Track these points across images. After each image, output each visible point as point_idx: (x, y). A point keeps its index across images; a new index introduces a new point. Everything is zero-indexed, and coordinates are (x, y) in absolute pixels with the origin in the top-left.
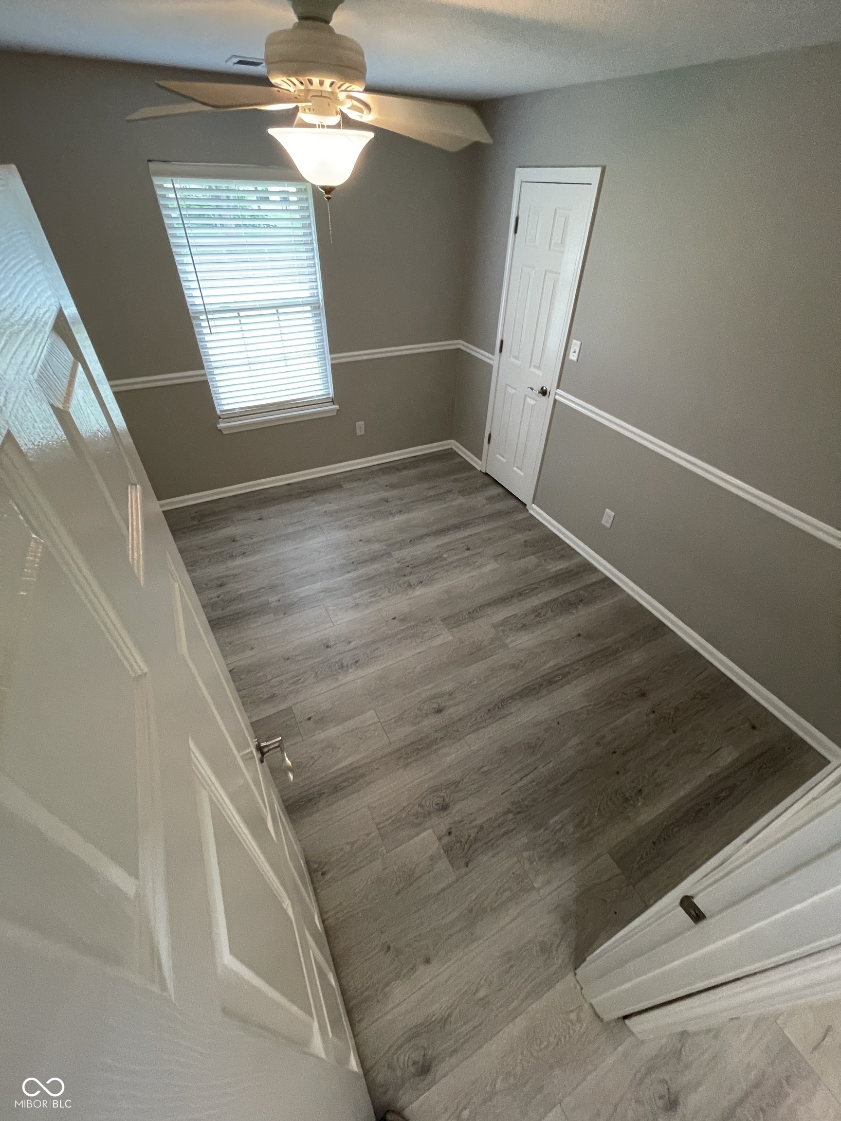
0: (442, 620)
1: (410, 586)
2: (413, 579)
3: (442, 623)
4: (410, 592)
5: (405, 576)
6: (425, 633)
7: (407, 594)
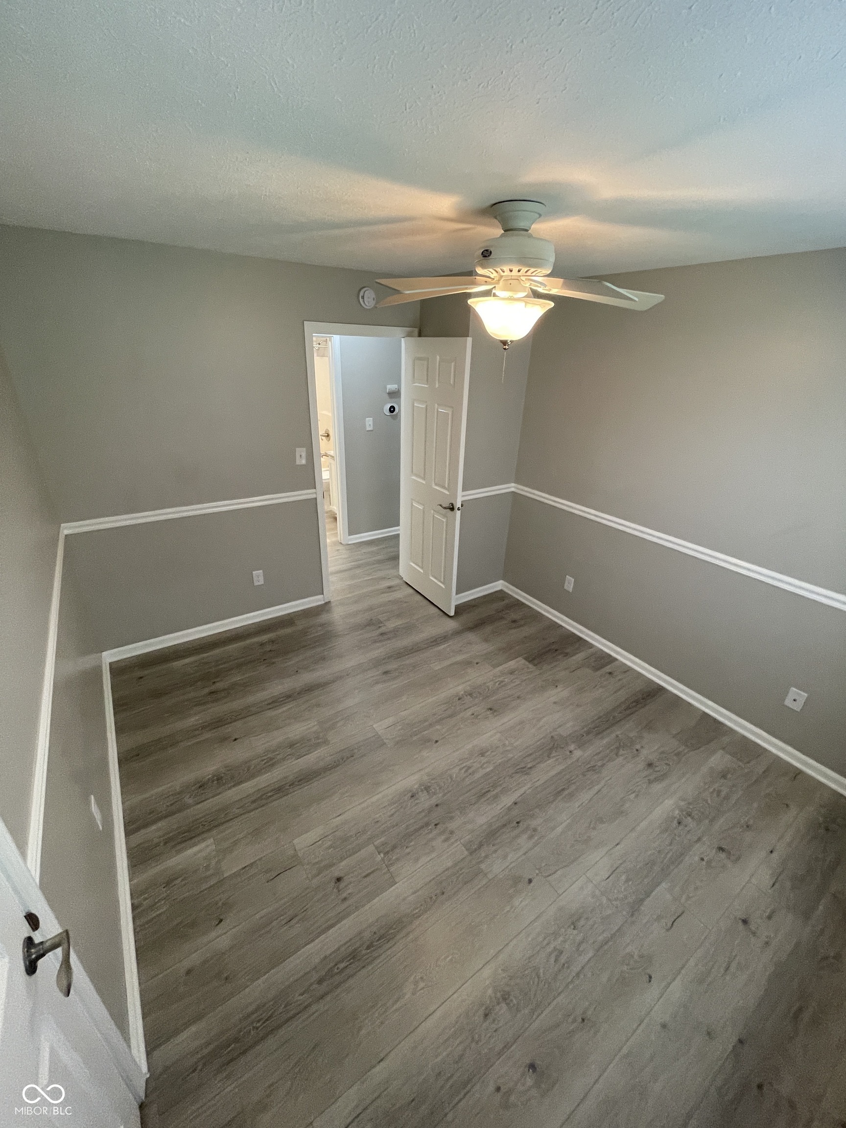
0: (385, 744)
1: (427, 789)
2: (425, 801)
3: (385, 741)
4: (426, 778)
5: (437, 805)
6: (402, 729)
7: (428, 774)
